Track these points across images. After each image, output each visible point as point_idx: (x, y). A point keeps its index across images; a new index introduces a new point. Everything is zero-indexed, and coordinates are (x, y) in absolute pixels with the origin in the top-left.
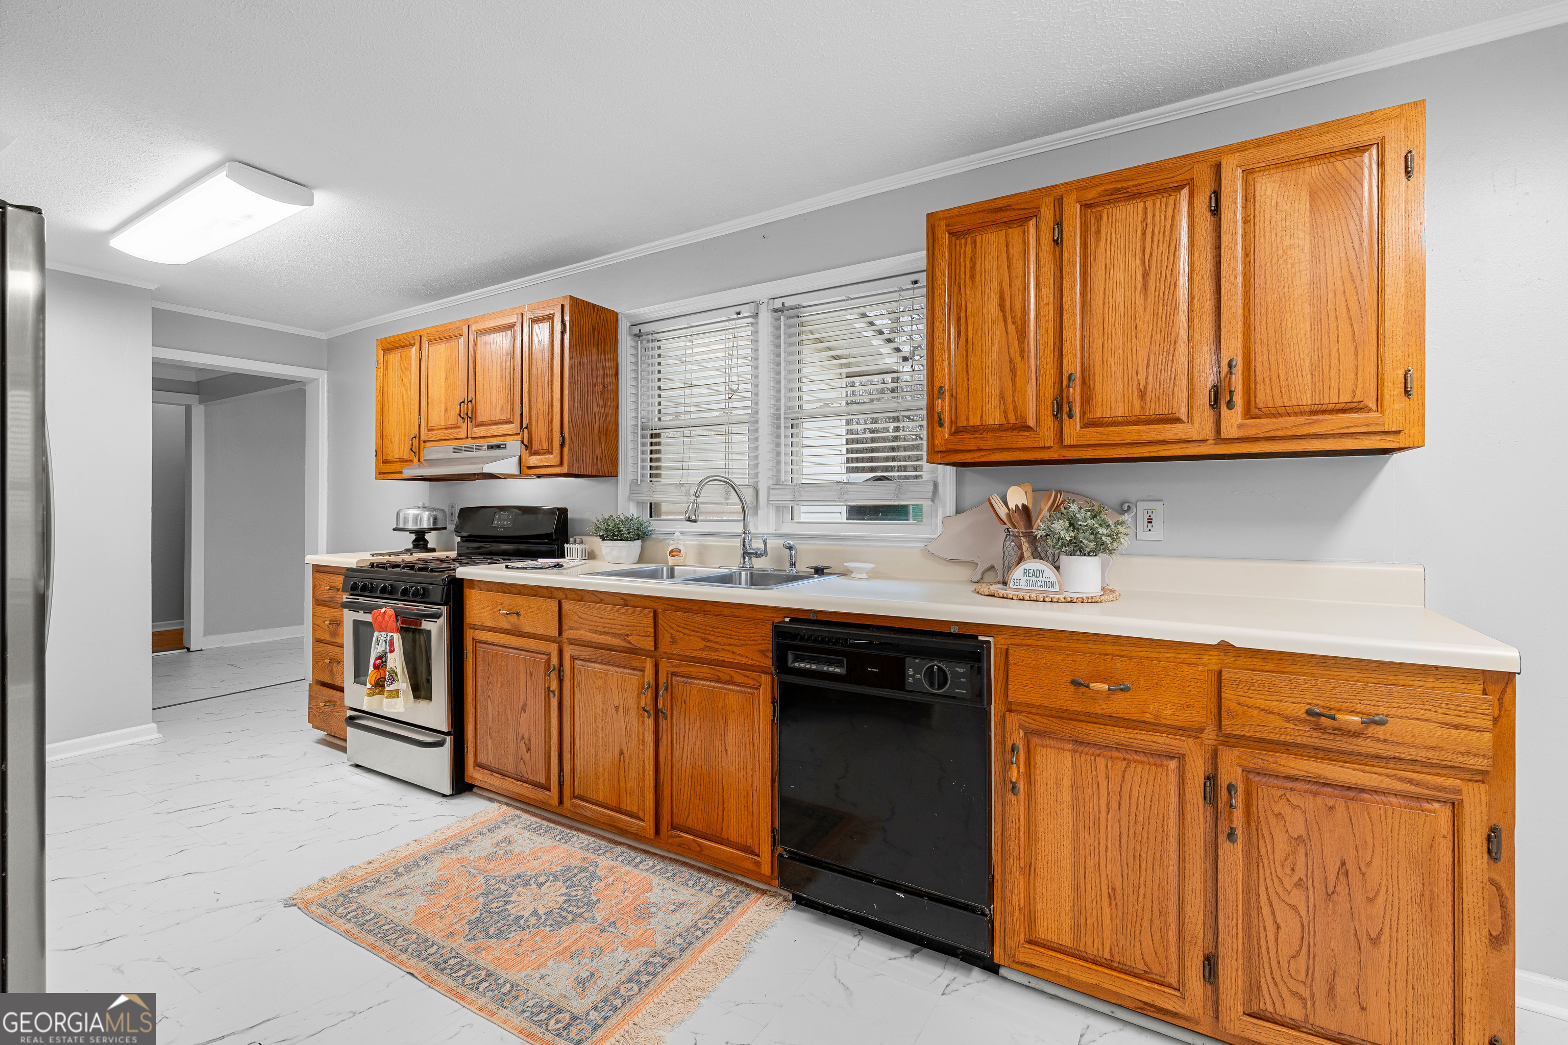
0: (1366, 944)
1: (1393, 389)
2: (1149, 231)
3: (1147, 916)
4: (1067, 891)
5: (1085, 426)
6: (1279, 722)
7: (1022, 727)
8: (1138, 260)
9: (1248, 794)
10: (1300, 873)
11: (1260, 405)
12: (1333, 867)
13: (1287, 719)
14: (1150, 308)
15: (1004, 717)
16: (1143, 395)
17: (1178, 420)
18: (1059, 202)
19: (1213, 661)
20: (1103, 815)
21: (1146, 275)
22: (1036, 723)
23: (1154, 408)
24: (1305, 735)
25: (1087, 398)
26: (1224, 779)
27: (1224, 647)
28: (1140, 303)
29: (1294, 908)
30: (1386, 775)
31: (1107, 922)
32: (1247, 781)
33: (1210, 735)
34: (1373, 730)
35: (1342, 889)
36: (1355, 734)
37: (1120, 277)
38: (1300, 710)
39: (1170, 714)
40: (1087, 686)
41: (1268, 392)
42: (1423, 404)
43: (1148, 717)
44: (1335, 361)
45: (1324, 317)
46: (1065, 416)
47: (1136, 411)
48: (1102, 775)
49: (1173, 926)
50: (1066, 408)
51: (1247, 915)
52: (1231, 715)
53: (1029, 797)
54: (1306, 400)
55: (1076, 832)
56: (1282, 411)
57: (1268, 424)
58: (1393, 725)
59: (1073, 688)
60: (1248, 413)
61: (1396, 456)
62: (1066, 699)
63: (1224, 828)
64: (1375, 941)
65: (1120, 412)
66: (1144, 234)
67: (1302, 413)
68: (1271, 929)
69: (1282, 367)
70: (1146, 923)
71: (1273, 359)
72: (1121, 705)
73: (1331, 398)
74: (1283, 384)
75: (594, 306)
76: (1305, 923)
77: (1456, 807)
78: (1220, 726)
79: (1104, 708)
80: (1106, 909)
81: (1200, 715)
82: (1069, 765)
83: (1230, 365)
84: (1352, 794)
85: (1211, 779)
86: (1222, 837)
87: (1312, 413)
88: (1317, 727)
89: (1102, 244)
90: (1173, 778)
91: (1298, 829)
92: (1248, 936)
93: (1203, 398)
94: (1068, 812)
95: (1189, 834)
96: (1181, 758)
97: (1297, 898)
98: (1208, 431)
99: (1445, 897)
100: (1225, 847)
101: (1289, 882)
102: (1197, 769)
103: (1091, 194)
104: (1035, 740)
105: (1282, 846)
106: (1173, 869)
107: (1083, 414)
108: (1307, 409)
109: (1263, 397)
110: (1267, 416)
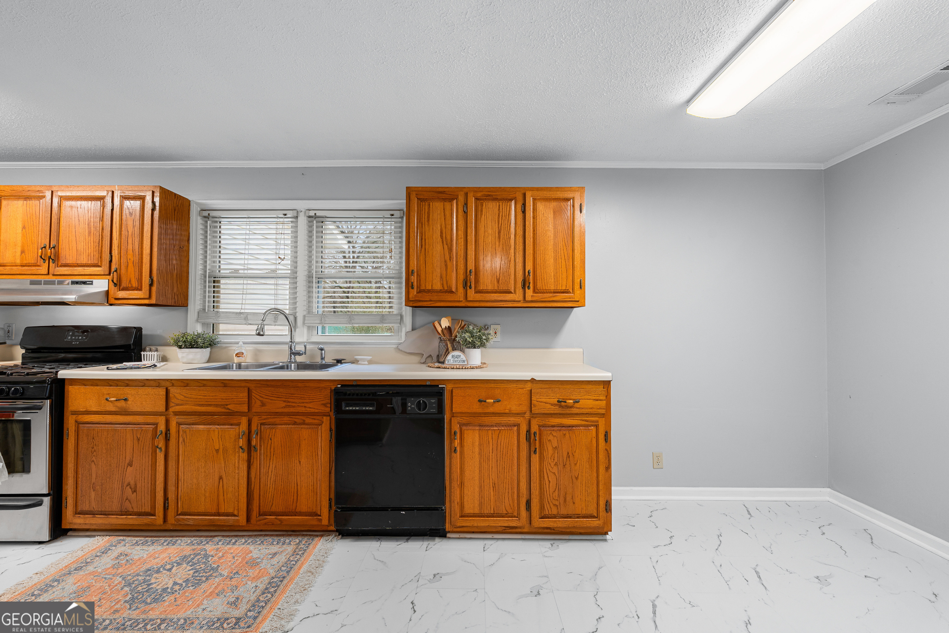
0: (574, 479)
1: (577, 286)
2: (501, 215)
3: (507, 491)
4: (477, 489)
5: (476, 292)
6: (549, 406)
7: (458, 423)
8: (497, 226)
9: (540, 435)
10: (556, 460)
11: (538, 289)
12: (565, 455)
13: (552, 405)
14: (501, 246)
15: (451, 420)
16: (498, 281)
17: (511, 292)
18: (466, 194)
19: (529, 386)
20: (491, 454)
21: (499, 232)
22: (464, 420)
23: (502, 287)
24: (557, 410)
25: (477, 281)
26: (533, 431)
27: (533, 380)
28: (497, 243)
29: (554, 473)
30: (580, 420)
31: (492, 498)
32: (540, 430)
33: (527, 415)
34: (577, 405)
35: (568, 463)
36: (571, 407)
37: (490, 231)
38: (555, 401)
39: (515, 408)
40: (485, 401)
41: (541, 283)
42: (585, 292)
43: (507, 411)
44: (561, 274)
45: (558, 258)
46: (468, 288)
47: (496, 288)
48: (490, 437)
49: (516, 492)
50: (469, 284)
51: (540, 480)
52: (535, 406)
53: (462, 453)
54: (552, 288)
55: (480, 463)
56: (545, 291)
57: (541, 296)
58: (582, 402)
59: (479, 403)
60: (534, 291)
61: (575, 309)
62: (477, 408)
63: (533, 449)
64: (577, 478)
65: (490, 288)
66: (499, 215)
67: (551, 293)
68: (547, 483)
69: (545, 275)
70: (506, 494)
71: (542, 271)
72: (498, 408)
73: (560, 288)
74: (545, 281)
75: (175, 194)
76: (557, 478)
77: (597, 426)
78: (531, 411)
79: (491, 410)
80: (492, 493)
81: (524, 408)
82: (477, 435)
83: (529, 273)
84: (570, 428)
85: (529, 431)
86: (532, 453)
87: (554, 293)
88: (561, 406)
89: (483, 216)
90: (516, 434)
91: (555, 444)
92: (540, 488)
93: (519, 285)
94: (477, 456)
95: (521, 454)
96: (518, 425)
97: (555, 470)
98: (521, 298)
99: (595, 458)
100: (533, 456)
101: (552, 464)
102: (524, 428)
103: (479, 195)
104: (464, 428)
105: (551, 451)
106: (516, 470)
107: (475, 287)
108: (553, 291)
109: (539, 285)
110: (540, 293)
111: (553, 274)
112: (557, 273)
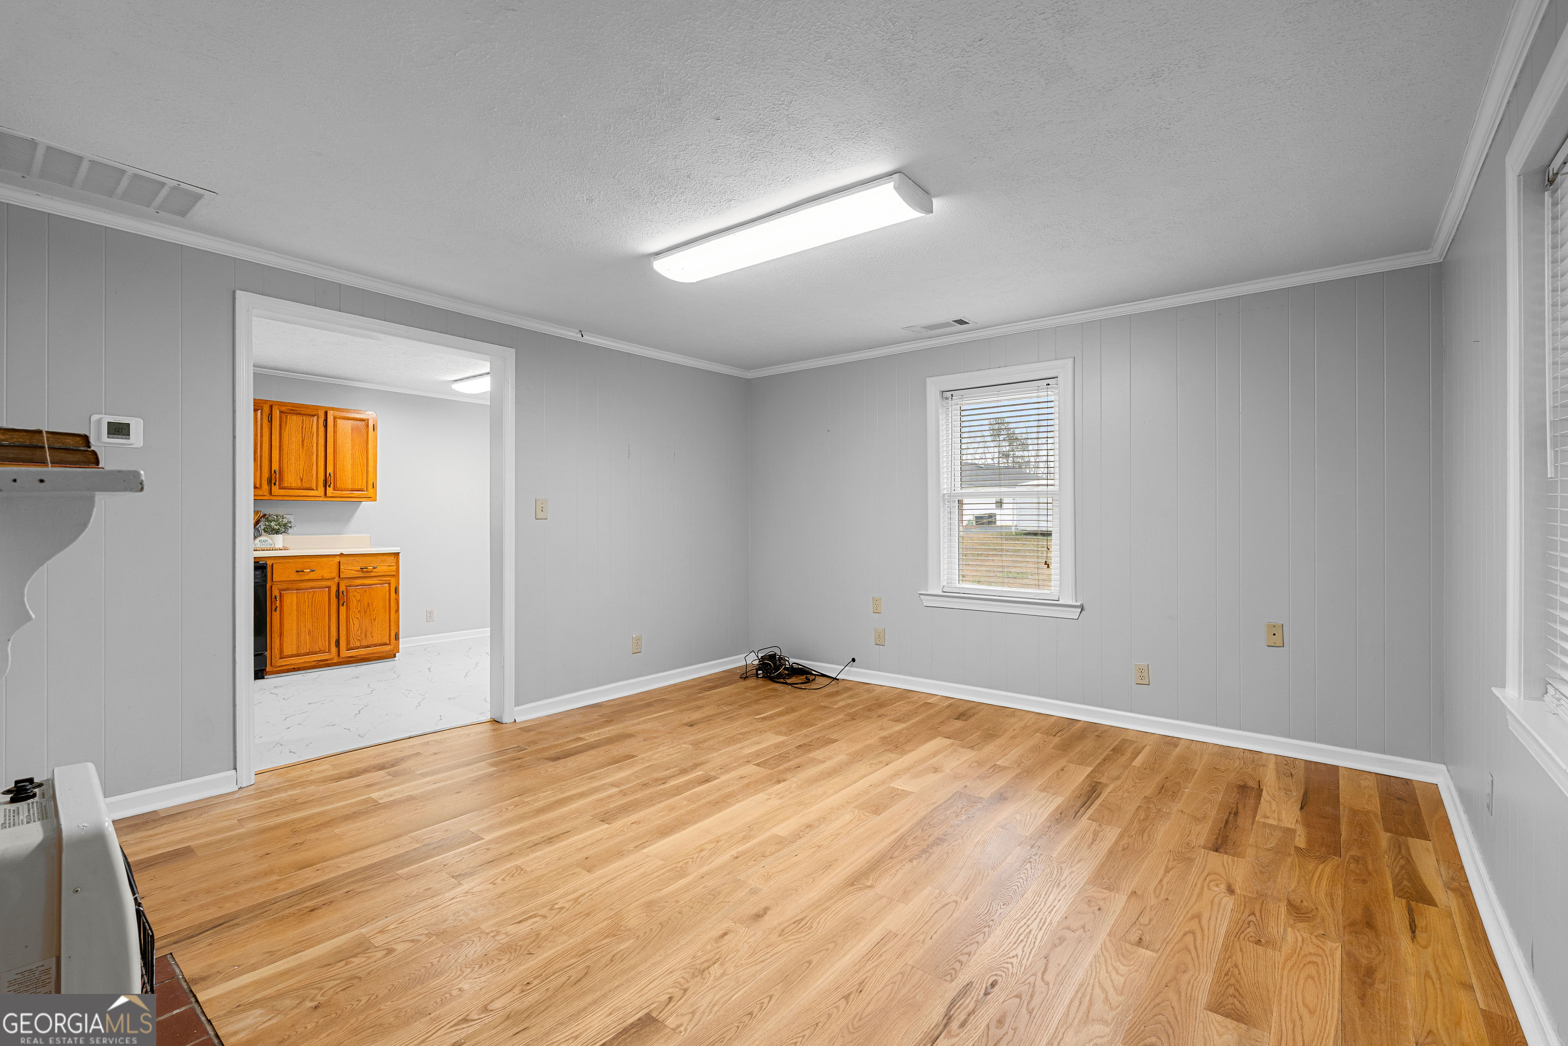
0: (373, 621)
1: (370, 486)
2: (304, 426)
3: (320, 635)
4: (295, 636)
5: (280, 488)
6: (354, 572)
7: (278, 589)
8: (301, 435)
9: (347, 592)
10: (359, 609)
11: (338, 487)
12: (366, 605)
13: (356, 571)
14: (304, 452)
15: (271, 586)
16: (302, 480)
17: (313, 489)
18: (271, 407)
19: (337, 559)
20: (307, 610)
21: (303, 441)
22: (284, 586)
23: (305, 485)
24: (360, 574)
25: (281, 480)
26: (341, 590)
27: (342, 554)
28: (301, 450)
29: (358, 618)
30: (377, 580)
31: (308, 641)
32: (347, 589)
33: (337, 580)
34: (375, 570)
35: (368, 610)
36: (371, 572)
37: (294, 439)
38: (358, 568)
39: (327, 576)
40: (302, 571)
41: (340, 483)
42: (375, 491)
43: (320, 578)
44: (357, 477)
45: (354, 465)
46: (273, 485)
47: (299, 485)
48: (306, 597)
49: (327, 635)
50: (273, 482)
51: (347, 624)
52: (342, 572)
53: (281, 611)
54: (350, 487)
55: (298, 618)
56: (343, 489)
57: (341, 493)
58: (379, 569)
59: (297, 573)
60: (334, 489)
62: (295, 577)
63: (341, 603)
64: (374, 620)
65: (294, 485)
66: (302, 427)
67: (349, 491)
68: (352, 625)
69: (343, 477)
70: (320, 637)
71: (341, 474)
72: (312, 576)
73: (356, 487)
74: (344, 482)
76: (360, 621)
77: (389, 584)
78: (339, 577)
79: (307, 577)
80: (308, 638)
81: (335, 574)
82: (295, 597)
83: (330, 475)
84: (370, 586)
85: (338, 591)
86: (340, 606)
87: (351, 491)
88: (363, 572)
89: (287, 427)
90: (327, 593)
91: (358, 598)
92: (347, 630)
93: (321, 483)
94: (295, 612)
95: (332, 608)
96: (329, 587)
97: (358, 615)
98: (322, 494)
99: (388, 605)
100: (341, 607)
101: (356, 612)
102: (334, 589)
103: (283, 409)
104: (283, 592)
105: (355, 601)
106: (327, 619)
107: (280, 484)
108: (350, 489)
109: (339, 485)
110: (339, 491)
111: (350, 477)
112: (353, 475)
